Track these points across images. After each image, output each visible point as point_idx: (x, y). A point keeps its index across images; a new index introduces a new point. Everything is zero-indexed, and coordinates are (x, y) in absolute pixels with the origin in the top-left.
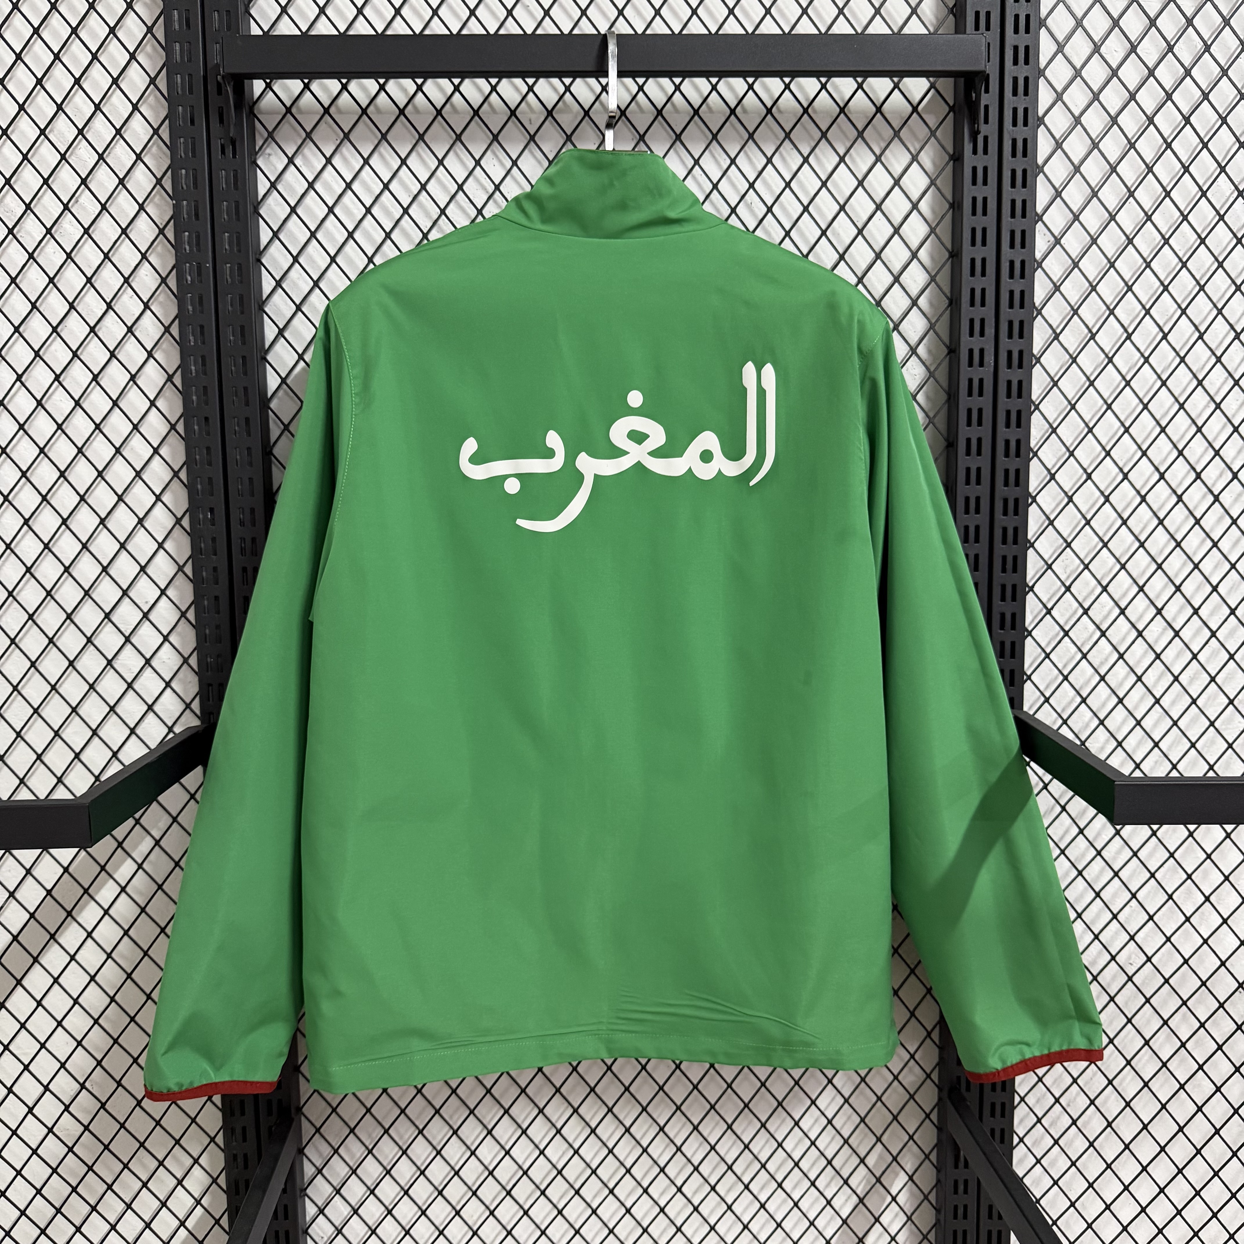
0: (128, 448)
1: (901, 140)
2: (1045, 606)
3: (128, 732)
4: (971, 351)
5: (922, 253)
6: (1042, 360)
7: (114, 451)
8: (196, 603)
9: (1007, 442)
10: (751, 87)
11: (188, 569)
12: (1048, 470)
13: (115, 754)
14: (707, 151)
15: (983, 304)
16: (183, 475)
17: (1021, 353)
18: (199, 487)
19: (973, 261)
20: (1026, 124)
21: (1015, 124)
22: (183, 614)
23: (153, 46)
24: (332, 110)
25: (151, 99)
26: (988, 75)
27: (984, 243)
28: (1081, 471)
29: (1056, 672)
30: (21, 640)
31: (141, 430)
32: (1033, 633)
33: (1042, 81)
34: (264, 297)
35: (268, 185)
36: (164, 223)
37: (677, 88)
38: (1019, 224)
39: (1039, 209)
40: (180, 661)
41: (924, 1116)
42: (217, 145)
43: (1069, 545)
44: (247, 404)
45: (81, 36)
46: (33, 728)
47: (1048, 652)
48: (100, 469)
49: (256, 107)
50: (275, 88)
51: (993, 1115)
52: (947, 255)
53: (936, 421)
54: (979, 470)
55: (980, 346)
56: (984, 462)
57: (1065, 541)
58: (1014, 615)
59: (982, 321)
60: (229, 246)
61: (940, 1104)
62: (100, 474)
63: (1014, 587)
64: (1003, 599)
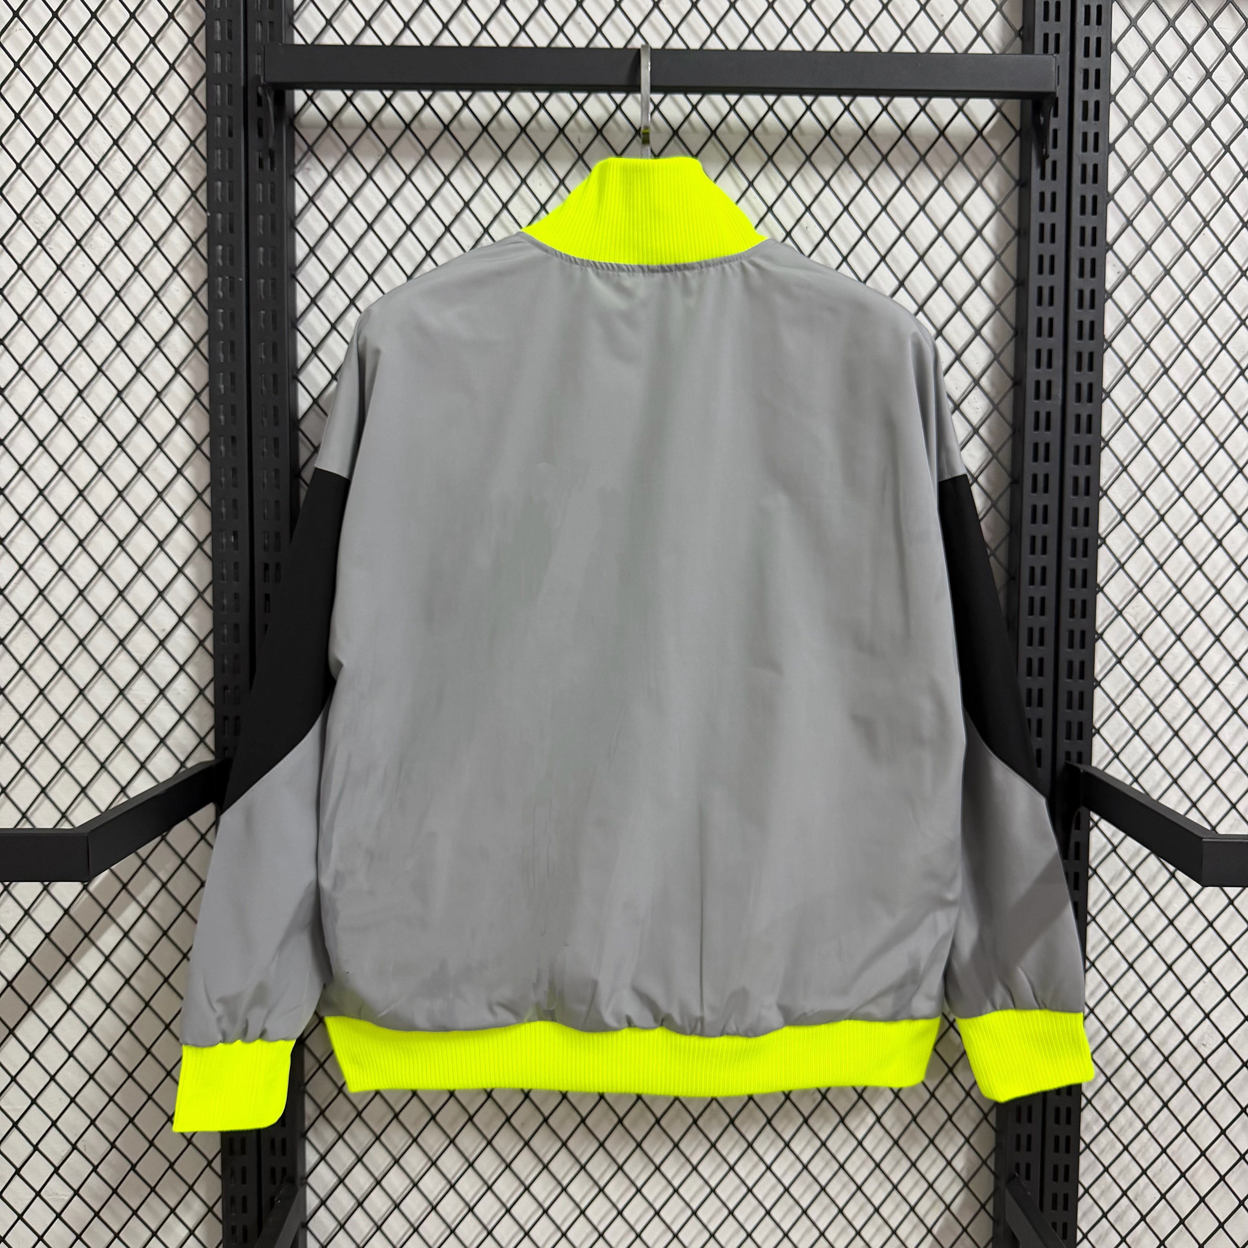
0: (151, 468)
1: (964, 164)
2: (1115, 655)
3: (138, 766)
4: (1038, 383)
5: (986, 282)
6: (1113, 394)
7: (135, 470)
8: (215, 631)
9: (1076, 479)
10: (809, 108)
11: (208, 596)
12: (1119, 511)
13: (123, 790)
14: (762, 175)
15: (1051, 334)
16: (207, 497)
17: (1091, 386)
18: (224, 510)
19: (1040, 289)
20: (1096, 149)
21: (1085, 149)
22: (201, 643)
23: (194, 59)
24: (375, 125)
25: (190, 111)
26: (1057, 99)
27: (1052, 271)
28: (1153, 512)
29: (1126, 725)
30: (31, 666)
31: (166, 450)
32: (1102, 684)
33: (1113, 105)
34: (298, 314)
35: (306, 199)
36: (198, 237)
37: (733, 108)
38: (1089, 252)
39: (1110, 238)
40: (194, 692)
41: (979, 1206)
42: (255, 156)
43: (1140, 590)
44: (276, 424)
45: (121, 46)
46: (40, 760)
47: (1118, 702)
48: (121, 488)
49: (296, 120)
50: (318, 102)
51: (1054, 1207)
52: (1012, 283)
53: (1000, 455)
54: (1046, 508)
55: (1048, 378)
56: (1051, 500)
57: (1137, 585)
58: (1082, 664)
59: (1050, 352)
60: (264, 261)
61: (996, 1193)
62: (120, 494)
63: (1083, 633)
64: (1071, 646)
